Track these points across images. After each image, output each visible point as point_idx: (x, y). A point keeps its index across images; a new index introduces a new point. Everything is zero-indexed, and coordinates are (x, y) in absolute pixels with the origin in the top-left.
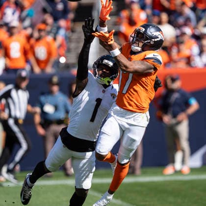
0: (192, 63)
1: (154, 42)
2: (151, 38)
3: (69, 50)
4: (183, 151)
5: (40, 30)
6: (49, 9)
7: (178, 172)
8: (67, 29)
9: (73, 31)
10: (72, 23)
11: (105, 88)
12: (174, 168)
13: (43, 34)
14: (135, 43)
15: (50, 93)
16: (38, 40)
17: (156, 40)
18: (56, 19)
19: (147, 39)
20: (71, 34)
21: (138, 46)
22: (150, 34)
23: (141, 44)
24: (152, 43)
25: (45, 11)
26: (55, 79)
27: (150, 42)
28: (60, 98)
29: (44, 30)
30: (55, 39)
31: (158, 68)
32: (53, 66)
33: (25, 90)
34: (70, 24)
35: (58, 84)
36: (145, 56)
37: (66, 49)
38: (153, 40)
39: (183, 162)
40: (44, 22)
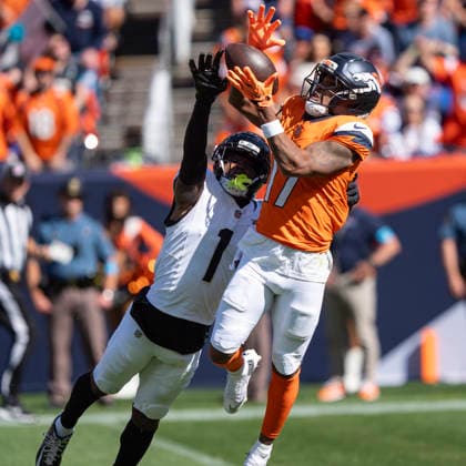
0: (384, 150)
1: (358, 94)
2: (352, 85)
3: (105, 120)
4: (364, 348)
5: (39, 73)
6: (60, 24)
7: (352, 397)
8: (101, 72)
9: (114, 76)
10: (111, 58)
11: (241, 207)
12: (343, 387)
13: (46, 80)
14: (314, 95)
15: (64, 216)
16: (36, 93)
17: (362, 91)
18: (76, 48)
19: (342, 88)
20: (109, 83)
21: (321, 104)
22: (349, 76)
23: (327, 100)
24: (352, 97)
25: (49, 29)
26: (75, 186)
27: (347, 96)
28: (87, 228)
29: (50, 71)
30: (73, 92)
31: (363, 157)
32: (69, 156)
33: (22, 207)
34: (108, 61)
35: (81, 197)
36: (336, 126)
37: (98, 116)
38: (356, 91)
39: (364, 372)
40: (50, 54)
